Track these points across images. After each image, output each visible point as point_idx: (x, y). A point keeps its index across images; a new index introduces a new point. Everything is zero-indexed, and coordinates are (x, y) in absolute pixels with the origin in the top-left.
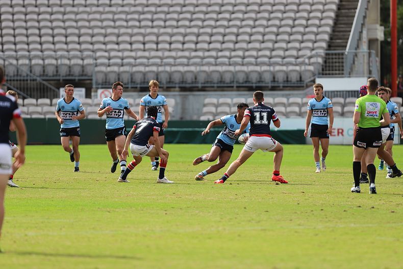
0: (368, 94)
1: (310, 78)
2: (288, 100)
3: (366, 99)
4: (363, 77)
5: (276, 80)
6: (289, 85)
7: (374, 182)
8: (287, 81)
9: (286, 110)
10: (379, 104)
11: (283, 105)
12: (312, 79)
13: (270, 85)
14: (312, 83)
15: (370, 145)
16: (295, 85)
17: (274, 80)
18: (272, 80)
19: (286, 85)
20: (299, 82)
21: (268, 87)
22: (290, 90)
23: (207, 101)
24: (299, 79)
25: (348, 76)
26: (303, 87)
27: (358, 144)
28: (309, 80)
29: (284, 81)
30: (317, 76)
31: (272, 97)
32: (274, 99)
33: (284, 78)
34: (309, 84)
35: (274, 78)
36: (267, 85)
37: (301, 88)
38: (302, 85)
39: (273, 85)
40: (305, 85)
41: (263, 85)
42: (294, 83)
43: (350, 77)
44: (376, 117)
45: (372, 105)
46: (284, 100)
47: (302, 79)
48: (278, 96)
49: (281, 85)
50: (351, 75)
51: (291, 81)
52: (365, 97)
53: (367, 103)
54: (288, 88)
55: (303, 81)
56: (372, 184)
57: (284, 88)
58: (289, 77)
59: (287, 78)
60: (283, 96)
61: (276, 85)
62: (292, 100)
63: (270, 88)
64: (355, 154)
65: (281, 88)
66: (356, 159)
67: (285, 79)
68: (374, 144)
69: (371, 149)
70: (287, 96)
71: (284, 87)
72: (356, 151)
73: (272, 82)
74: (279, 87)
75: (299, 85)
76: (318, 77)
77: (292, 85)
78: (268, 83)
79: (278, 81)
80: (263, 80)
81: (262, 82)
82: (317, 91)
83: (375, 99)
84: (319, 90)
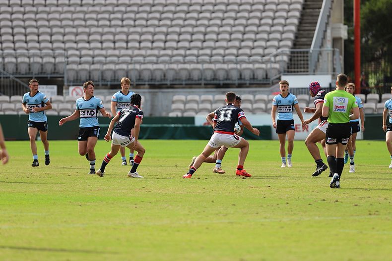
1: (276, 75)
2: (254, 96)
4: (327, 74)
5: (243, 77)
6: (255, 82)
8: (254, 78)
10: (347, 99)
11: (250, 101)
12: (278, 76)
13: (237, 82)
14: (278, 80)
16: (261, 82)
17: (241, 78)
18: (239, 77)
19: (252, 82)
20: (265, 80)
21: (235, 84)
22: (256, 87)
23: (176, 98)
24: (265, 77)
25: (313, 73)
26: (269, 84)
28: (275, 77)
29: (251, 79)
30: (282, 74)
33: (250, 76)
34: (275, 81)
35: (241, 75)
36: (234, 82)
37: (268, 85)
38: (268, 82)
39: (240, 82)
40: (271, 82)
41: (230, 82)
42: (260, 81)
43: (314, 74)
45: (339, 100)
46: (251, 97)
47: (268, 77)
48: (245, 93)
49: (248, 82)
50: (316, 73)
51: (257, 79)
53: (335, 98)
54: (255, 85)
55: (269, 79)
57: (251, 85)
58: (256, 75)
59: (254, 75)
60: (250, 93)
61: (243, 82)
62: (258, 97)
63: (237, 85)
65: (248, 85)
67: (252, 77)
70: (254, 93)
71: (250, 84)
73: (239, 79)
74: (246, 84)
75: (265, 82)
76: (284, 75)
77: (258, 82)
78: (235, 81)
79: (244, 79)
80: (230, 77)
81: (229, 79)
82: (283, 88)
83: (343, 95)
84: (285, 87)
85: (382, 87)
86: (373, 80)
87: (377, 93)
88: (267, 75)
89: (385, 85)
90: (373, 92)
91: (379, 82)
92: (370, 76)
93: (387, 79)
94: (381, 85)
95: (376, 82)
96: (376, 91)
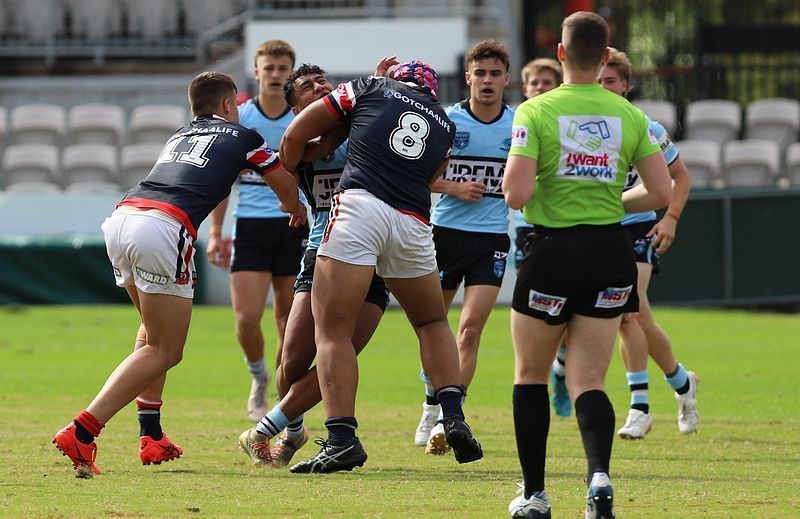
0: (567, 79)
1: (222, 20)
2: (129, 113)
3: (561, 102)
4: (448, 15)
5: (77, 28)
6: (132, 50)
7: (605, 469)
8: (125, 34)
9: (119, 157)
10: (615, 124)
11: (109, 135)
12: (231, 24)
13: (50, 51)
14: (230, 43)
15: (581, 304)
16: (160, 51)
17: (68, 30)
18: (59, 27)
19: (118, 50)
20: (176, 41)
21: (42, 59)
22: (135, 72)
24: (173, 26)
25: (383, 10)
26: (191, 59)
27: (531, 303)
28: (220, 29)
29: (112, 36)
30: (249, 14)
31: (59, 103)
32: (68, 110)
33: (108, 22)
34: (216, 47)
35: (68, 20)
36: (37, 51)
37: (185, 66)
38: (187, 51)
39: (64, 50)
40: (199, 52)
41: (22, 50)
42: (154, 44)
43: (390, 17)
44: (603, 179)
45: (585, 127)
46: (112, 116)
47: (190, 26)
48: (86, 97)
49: (99, 51)
50: (397, 10)
51: (139, 35)
52: (556, 93)
53: (564, 121)
54: (129, 66)
55: (193, 35)
56: (597, 476)
57: (113, 64)
59: (125, 20)
60: (107, 97)
61: (75, 49)
62: (144, 115)
63: (50, 62)
64: (523, 349)
65: (99, 63)
66: (524, 372)
67: (117, 27)
68: (601, 303)
69: (585, 323)
70: (126, 100)
71: (109, 59)
72: (524, 336)
73: (58, 37)
74: (90, 58)
75: (174, 51)
76: (259, 18)
77: (146, 51)
78: (43, 44)
79: (83, 36)
80: (20, 29)
81: (17, 37)
82: (275, 74)
83: (597, 104)
84: (282, 69)
85: (687, 73)
86: (649, 40)
87: (668, 99)
88: (182, 20)
89: (699, 66)
90: (647, 93)
91: (673, 49)
92: (635, 26)
93: (708, 39)
94: (687, 61)
95: (662, 50)
96: (660, 88)
